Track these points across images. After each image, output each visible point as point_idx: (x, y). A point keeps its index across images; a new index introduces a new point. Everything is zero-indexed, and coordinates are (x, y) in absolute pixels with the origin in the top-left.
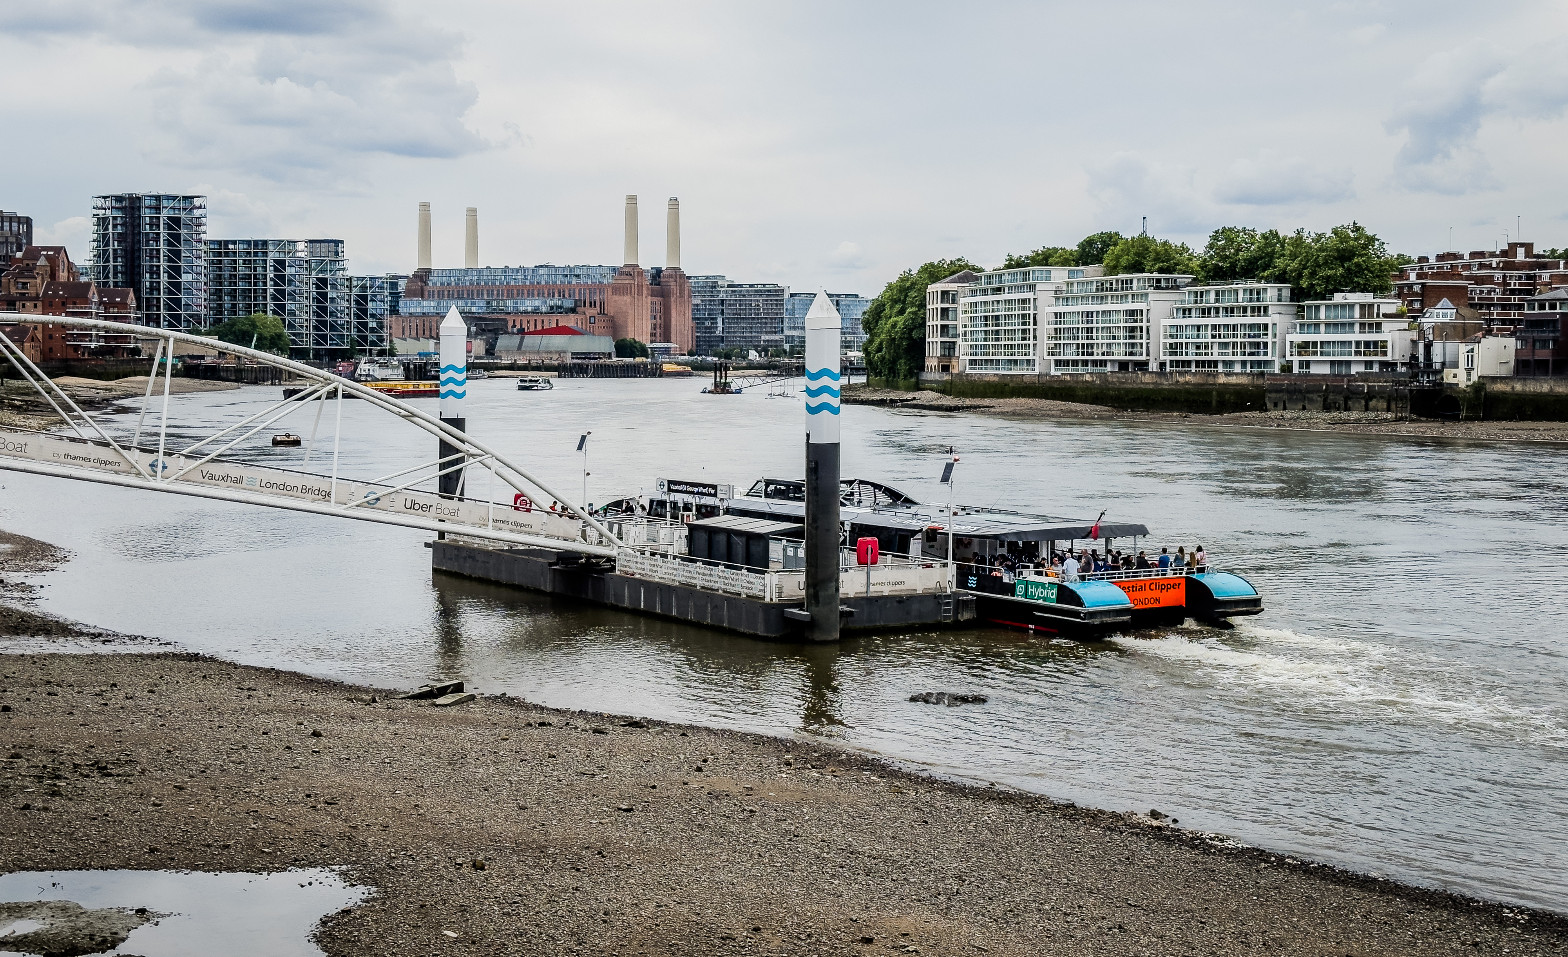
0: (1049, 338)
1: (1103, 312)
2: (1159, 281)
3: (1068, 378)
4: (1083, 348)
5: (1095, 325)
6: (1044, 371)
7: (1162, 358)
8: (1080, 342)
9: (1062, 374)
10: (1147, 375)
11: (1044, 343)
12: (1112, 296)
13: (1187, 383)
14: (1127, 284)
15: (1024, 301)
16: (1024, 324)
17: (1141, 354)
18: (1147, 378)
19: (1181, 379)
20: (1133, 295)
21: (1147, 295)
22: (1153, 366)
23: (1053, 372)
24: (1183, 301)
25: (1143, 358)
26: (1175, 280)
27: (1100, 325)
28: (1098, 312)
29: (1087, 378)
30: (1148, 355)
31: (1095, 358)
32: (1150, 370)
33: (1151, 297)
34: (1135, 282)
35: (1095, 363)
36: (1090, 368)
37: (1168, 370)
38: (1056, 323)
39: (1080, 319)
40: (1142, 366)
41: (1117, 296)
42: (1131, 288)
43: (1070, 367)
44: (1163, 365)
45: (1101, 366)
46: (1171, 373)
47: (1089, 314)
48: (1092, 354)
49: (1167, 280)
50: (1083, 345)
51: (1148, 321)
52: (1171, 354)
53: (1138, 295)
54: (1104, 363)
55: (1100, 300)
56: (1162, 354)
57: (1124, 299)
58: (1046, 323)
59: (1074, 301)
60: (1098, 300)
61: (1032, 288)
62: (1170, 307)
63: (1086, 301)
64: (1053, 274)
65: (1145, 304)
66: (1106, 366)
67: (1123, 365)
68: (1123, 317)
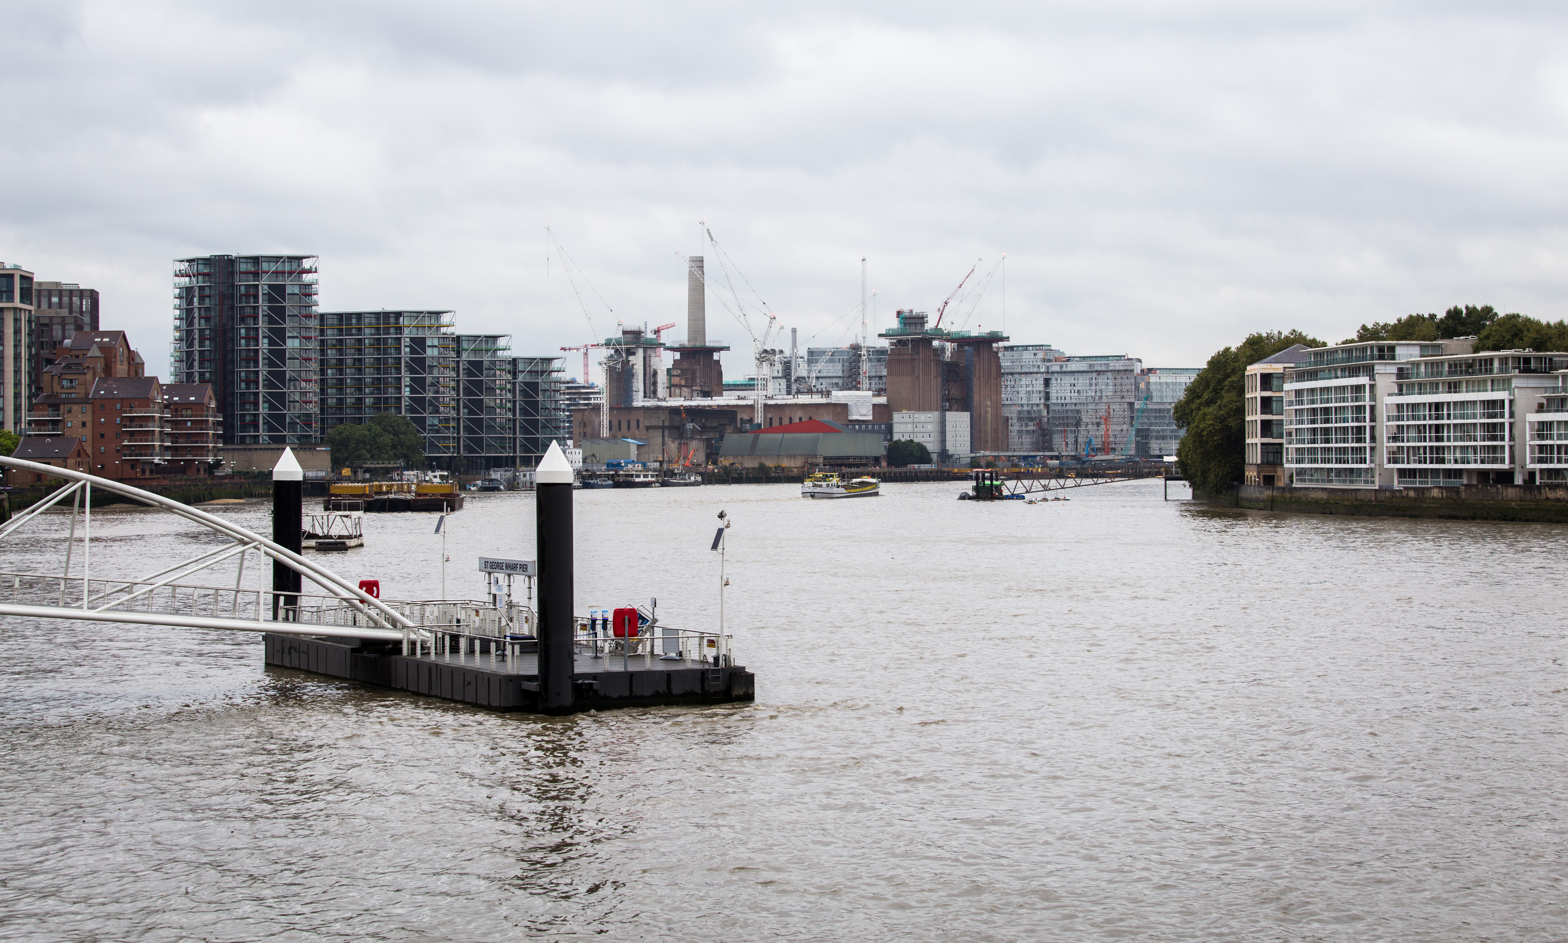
0: (1389, 438)
1: (1455, 403)
2: (1527, 360)
3: (1412, 494)
4: (1431, 453)
5: (1445, 421)
6: (1385, 484)
7: (1530, 466)
8: (1428, 444)
9: (1405, 488)
10: (1510, 490)
11: (1385, 445)
12: (1467, 382)
13: (1558, 500)
14: (1486, 365)
15: (1358, 388)
16: (1358, 420)
17: (1503, 461)
18: (1510, 493)
19: (1551, 495)
20: (1492, 381)
21: (1509, 380)
22: (1519, 480)
23: (1396, 486)
24: (1555, 389)
25: (1506, 466)
26: (1551, 359)
27: (1453, 421)
28: (1449, 403)
29: (1436, 493)
30: (1512, 460)
31: (1447, 466)
32: (1516, 483)
33: (1515, 383)
34: (1496, 364)
35: (1448, 473)
36: (1442, 481)
37: (1538, 483)
38: (1398, 418)
39: (1427, 413)
40: (1506, 477)
41: (1473, 382)
42: (1491, 371)
43: (1418, 479)
44: (1532, 474)
45: (1455, 477)
46: (1539, 488)
47: (1438, 406)
48: (1442, 461)
49: (1539, 359)
50: (1431, 447)
51: (1512, 415)
52: (1541, 460)
53: (1498, 380)
54: (1458, 473)
55: (1453, 387)
56: (1528, 461)
57: (1480, 386)
58: (1385, 419)
59: (1421, 388)
60: (1450, 388)
61: (1370, 371)
62: (1539, 397)
63: (1434, 388)
64: (1399, 351)
65: (1507, 392)
66: (1461, 477)
67: (1483, 475)
68: (1479, 410)
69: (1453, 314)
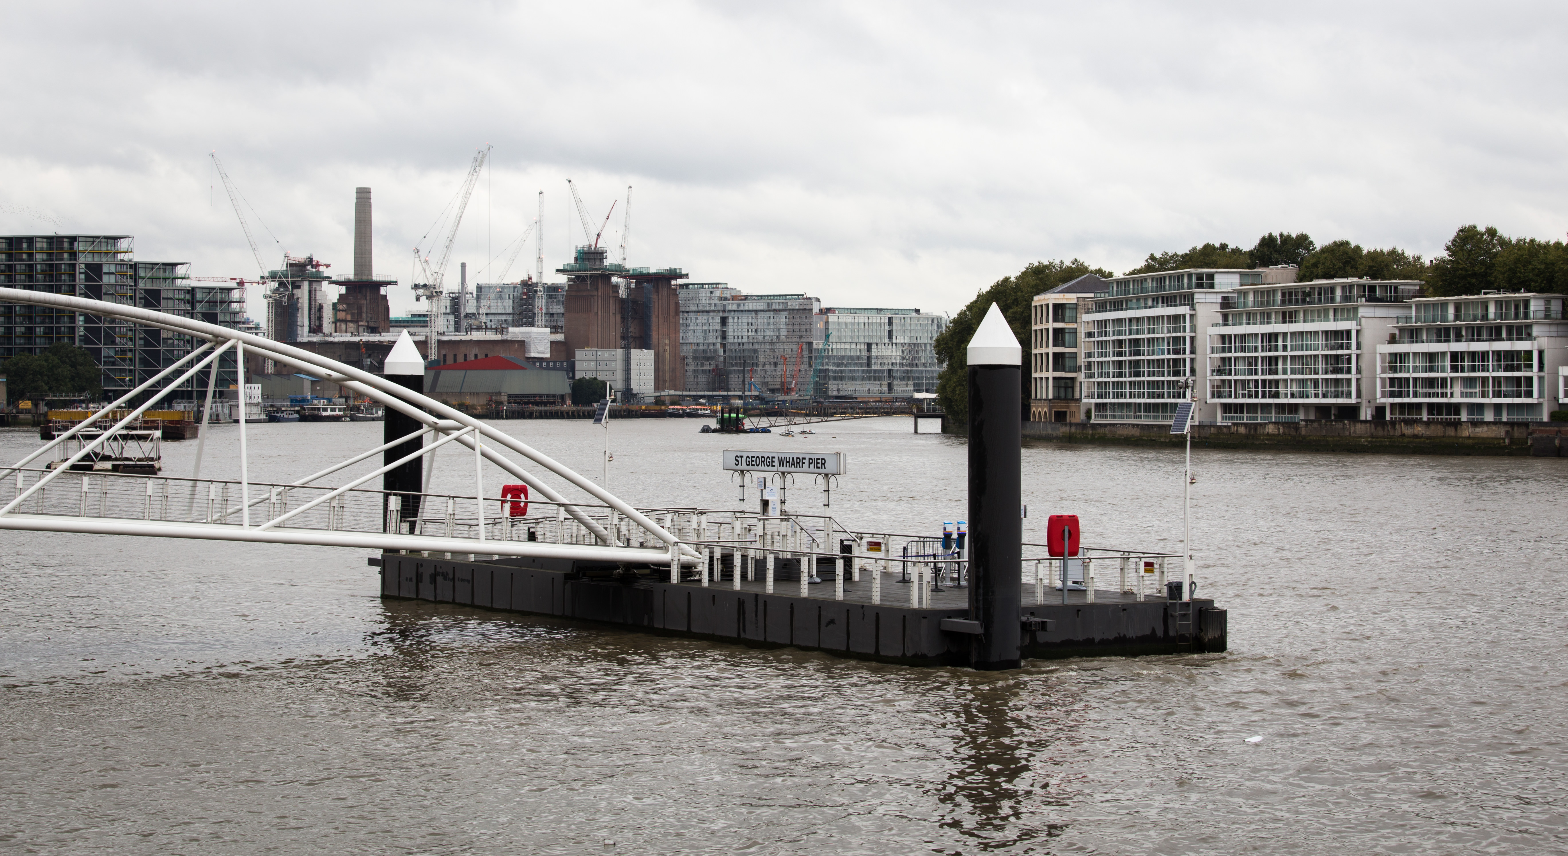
0: (1213, 371)
1: (1293, 334)
2: (1372, 289)
3: (1242, 430)
4: (1264, 387)
5: (1280, 353)
6: (1207, 421)
7: (1380, 400)
8: (1260, 377)
9: (1234, 424)
10: (1358, 426)
11: (1207, 378)
12: (1305, 312)
13: (1416, 436)
14: (1326, 293)
15: (1176, 318)
16: (1176, 352)
17: (1349, 395)
18: (1359, 429)
19: (1408, 431)
20: (1335, 310)
21: (1356, 309)
22: (1366, 414)
23: (1219, 421)
24: (1408, 319)
25: (1353, 400)
26: (1396, 288)
27: (1289, 353)
28: (1284, 334)
29: (1271, 429)
30: (1359, 395)
31: (1281, 400)
32: (1363, 418)
33: (1362, 312)
34: (1338, 293)
35: (1281, 407)
36: (1273, 417)
37: (1388, 417)
38: (1223, 350)
39: (1259, 344)
40: (1351, 412)
41: (1313, 311)
42: (1333, 300)
43: (1245, 415)
44: (1380, 410)
45: (1292, 412)
46: (1393, 422)
47: (1272, 337)
48: (1277, 395)
49: (1384, 287)
50: (1264, 381)
51: (1359, 347)
52: (1392, 395)
53: (1342, 310)
54: (1294, 408)
55: (1288, 317)
56: (1379, 395)
57: (1322, 315)
58: (1209, 351)
59: (1250, 318)
60: (1284, 317)
61: (1188, 300)
62: (1390, 327)
63: (1266, 318)
64: (1218, 279)
65: (1354, 322)
66: (1296, 412)
67: (1323, 410)
68: (1321, 341)
69: (1268, 242)
